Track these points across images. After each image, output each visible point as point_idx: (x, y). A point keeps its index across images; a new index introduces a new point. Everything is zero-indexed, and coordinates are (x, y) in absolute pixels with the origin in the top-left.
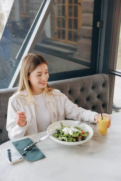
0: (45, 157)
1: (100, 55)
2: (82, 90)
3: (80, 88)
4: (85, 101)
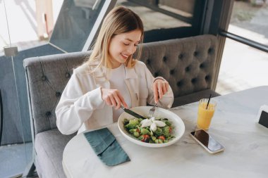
0: (130, 160)
2: (181, 57)
3: (178, 53)
4: (184, 72)
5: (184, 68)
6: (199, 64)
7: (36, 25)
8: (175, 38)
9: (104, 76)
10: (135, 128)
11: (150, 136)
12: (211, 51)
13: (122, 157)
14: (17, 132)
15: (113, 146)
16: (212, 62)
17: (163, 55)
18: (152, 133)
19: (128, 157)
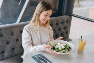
3: (55, 23)
6: (63, 27)
8: (54, 17)
12: (67, 22)
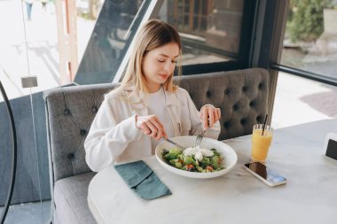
0: (171, 194)
1: (255, 39)
2: (228, 92)
4: (231, 110)
5: (231, 106)
6: (249, 101)
7: (59, 75)
9: (141, 102)
10: (176, 158)
11: (195, 166)
12: (261, 86)
13: (161, 191)
14: (33, 187)
15: (150, 179)
16: (263, 100)
17: (206, 90)
18: (197, 163)
19: (168, 190)
